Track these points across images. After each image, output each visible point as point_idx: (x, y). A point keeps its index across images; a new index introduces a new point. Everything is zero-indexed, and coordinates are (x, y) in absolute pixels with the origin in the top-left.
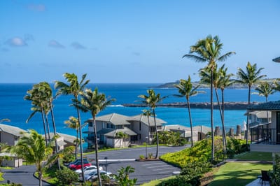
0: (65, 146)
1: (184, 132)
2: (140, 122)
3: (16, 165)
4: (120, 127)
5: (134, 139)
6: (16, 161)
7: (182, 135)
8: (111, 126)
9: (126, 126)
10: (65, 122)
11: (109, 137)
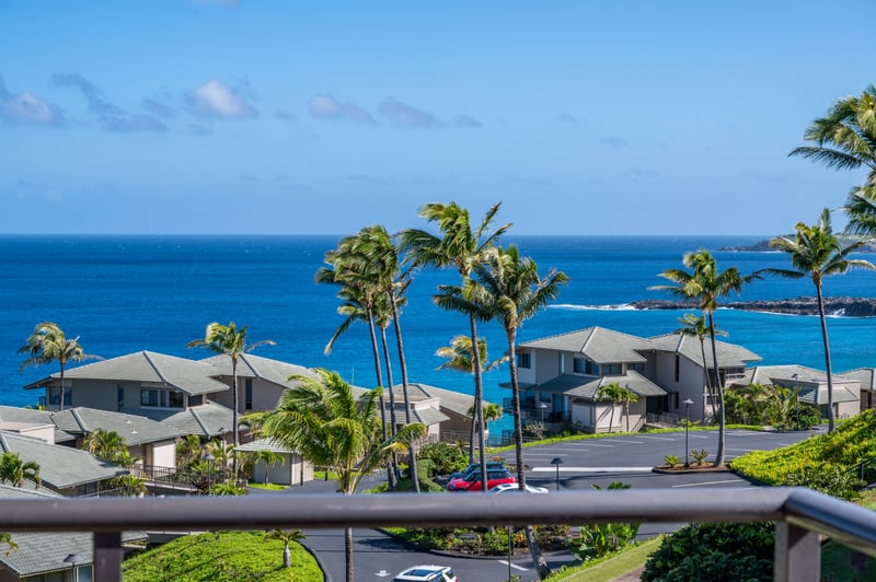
0: (443, 425)
1: (814, 386)
2: (678, 357)
3: (295, 479)
4: (615, 369)
5: (658, 408)
6: (296, 468)
7: (809, 397)
8: (586, 368)
9: (632, 366)
10: (441, 353)
11: (580, 401)
